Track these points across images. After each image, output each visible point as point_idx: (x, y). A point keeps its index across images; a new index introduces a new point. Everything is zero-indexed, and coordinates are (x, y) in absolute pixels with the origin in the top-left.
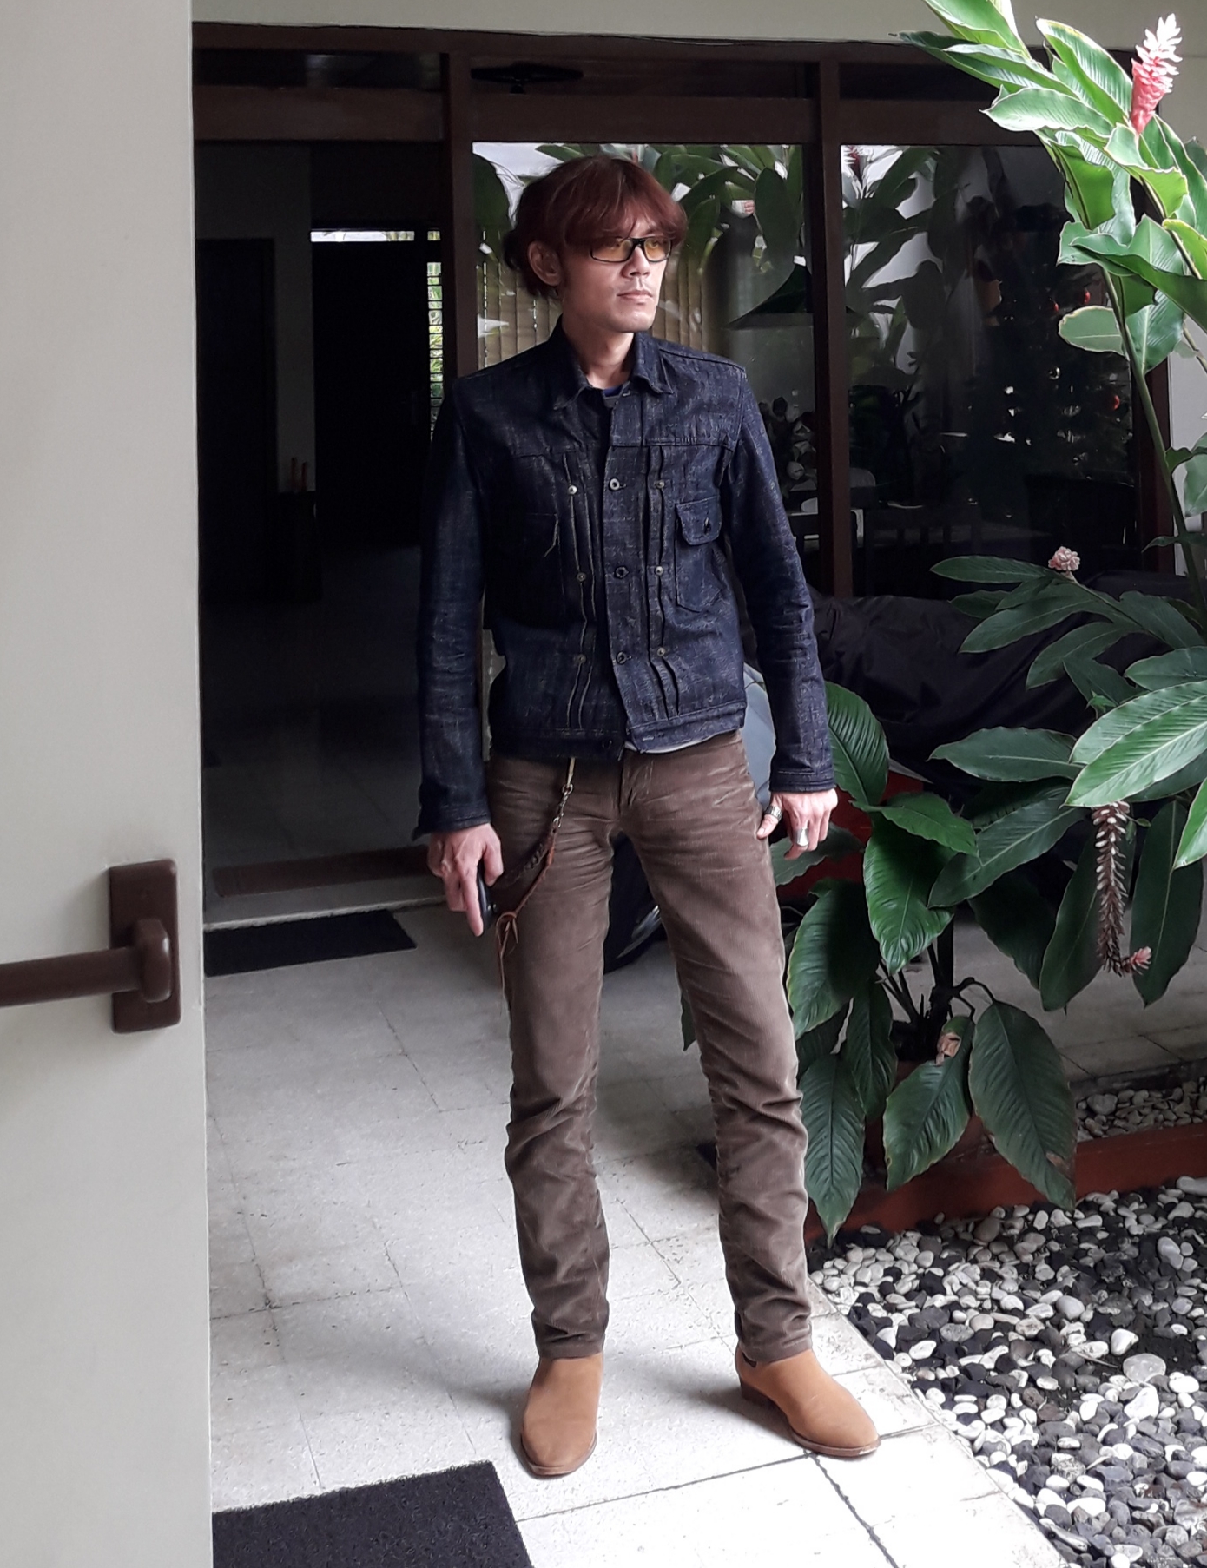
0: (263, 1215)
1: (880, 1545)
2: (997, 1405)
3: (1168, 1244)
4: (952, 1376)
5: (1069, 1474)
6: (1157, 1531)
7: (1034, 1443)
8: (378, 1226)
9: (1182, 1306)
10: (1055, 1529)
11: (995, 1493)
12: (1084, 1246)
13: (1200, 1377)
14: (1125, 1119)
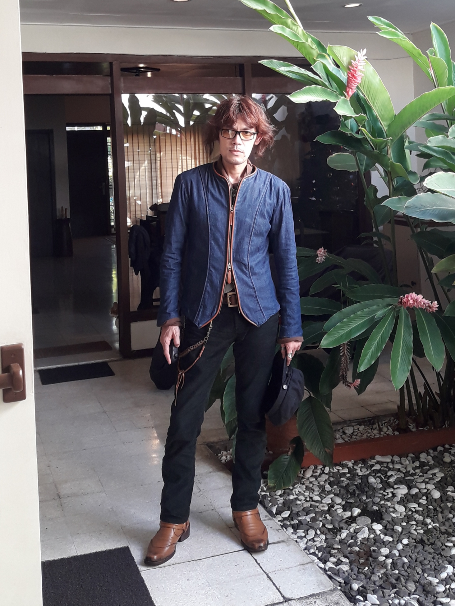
0: (56, 467)
1: (271, 580)
2: (312, 533)
3: (371, 478)
4: (296, 523)
5: (337, 556)
6: (368, 576)
7: (325, 546)
8: (96, 471)
9: (377, 500)
10: (332, 575)
11: (311, 563)
12: (342, 479)
13: (383, 524)
14: (356, 435)
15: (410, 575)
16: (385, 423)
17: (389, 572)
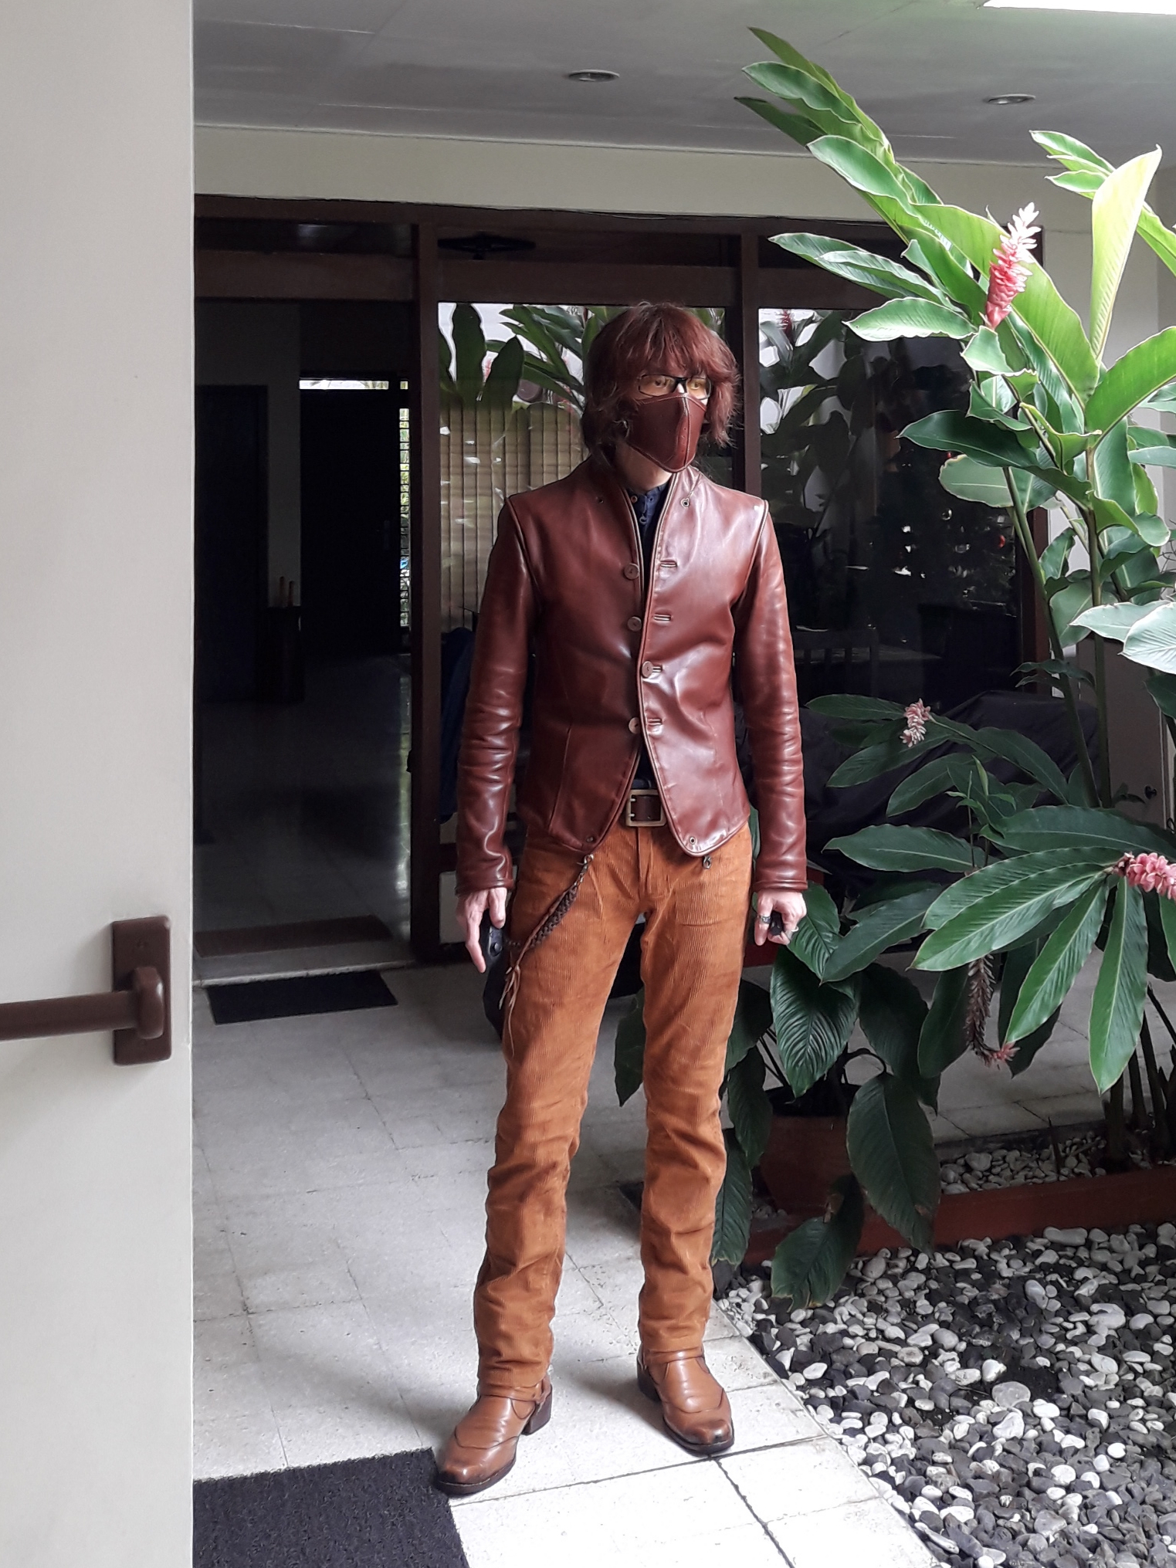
0: (242, 1234)
1: (773, 1539)
2: (879, 1421)
3: (1033, 1286)
4: (840, 1395)
5: (941, 1484)
6: (1020, 1538)
7: (912, 1457)
8: (341, 1246)
9: (1047, 1341)
10: (929, 1532)
11: (876, 1498)
12: (960, 1285)
13: (1060, 1404)
14: (998, 1175)
15: (1128, 1536)
16: (1073, 1145)
17: (1075, 1529)
